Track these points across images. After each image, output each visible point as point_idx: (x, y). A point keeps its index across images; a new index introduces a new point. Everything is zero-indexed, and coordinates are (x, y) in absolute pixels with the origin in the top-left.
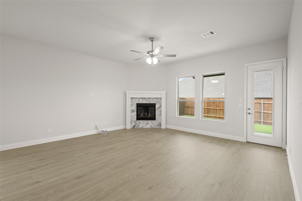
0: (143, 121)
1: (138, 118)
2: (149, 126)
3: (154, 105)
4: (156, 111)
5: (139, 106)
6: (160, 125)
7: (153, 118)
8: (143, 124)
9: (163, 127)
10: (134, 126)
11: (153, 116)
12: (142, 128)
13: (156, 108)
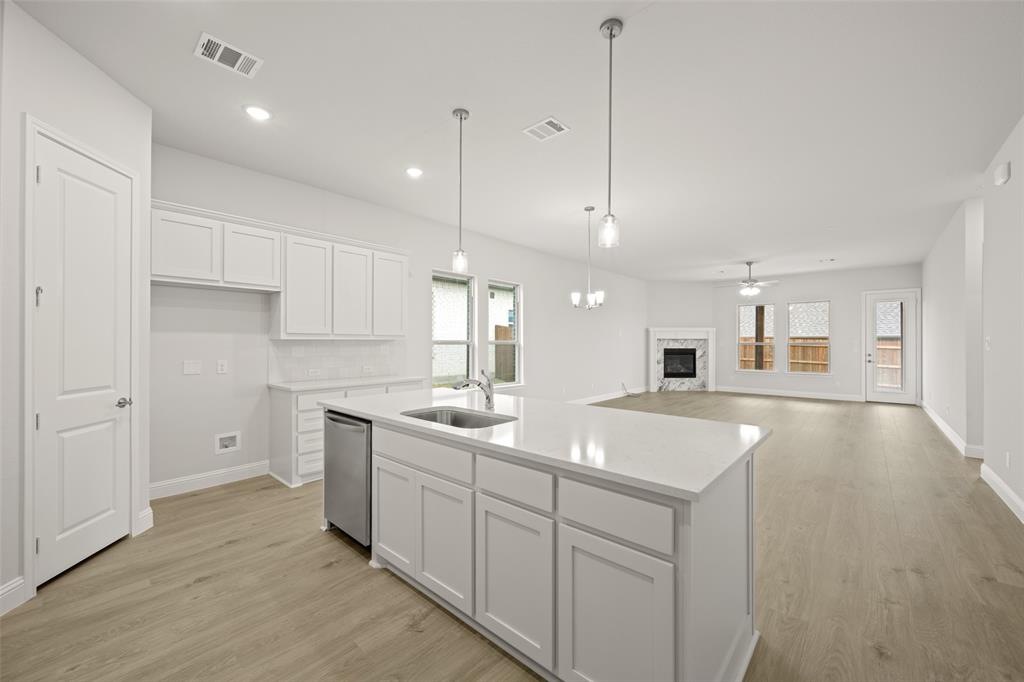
0: (674, 379)
1: (667, 375)
2: (684, 388)
3: (692, 352)
4: (697, 363)
5: (668, 353)
6: (704, 385)
7: (693, 374)
8: (676, 384)
9: (711, 388)
10: (660, 388)
11: (692, 371)
12: (673, 392)
13: (697, 357)
